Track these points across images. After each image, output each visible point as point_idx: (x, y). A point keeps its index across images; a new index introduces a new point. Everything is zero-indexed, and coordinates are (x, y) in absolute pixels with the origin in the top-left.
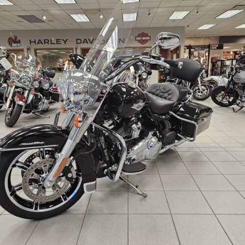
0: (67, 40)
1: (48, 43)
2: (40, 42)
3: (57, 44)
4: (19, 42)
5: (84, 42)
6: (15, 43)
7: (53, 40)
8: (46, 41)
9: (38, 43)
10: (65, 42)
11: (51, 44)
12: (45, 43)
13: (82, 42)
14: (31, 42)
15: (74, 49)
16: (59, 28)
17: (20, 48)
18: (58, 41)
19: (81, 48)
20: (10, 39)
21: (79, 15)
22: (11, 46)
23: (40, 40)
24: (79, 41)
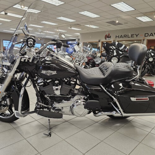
0: (138, 34)
1: (126, 37)
2: (121, 37)
3: (131, 37)
4: (110, 37)
5: (150, 35)
6: (108, 38)
7: (129, 35)
8: (125, 36)
9: (120, 37)
10: (137, 36)
11: (128, 37)
12: (124, 37)
13: (149, 35)
14: (116, 37)
15: (142, 41)
16: (133, 27)
17: (110, 40)
18: (132, 36)
19: (147, 39)
20: (106, 35)
21: (143, 17)
22: (106, 39)
23: (121, 35)
24: (147, 35)
